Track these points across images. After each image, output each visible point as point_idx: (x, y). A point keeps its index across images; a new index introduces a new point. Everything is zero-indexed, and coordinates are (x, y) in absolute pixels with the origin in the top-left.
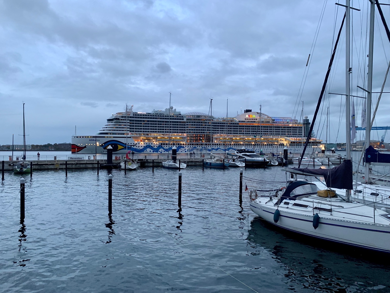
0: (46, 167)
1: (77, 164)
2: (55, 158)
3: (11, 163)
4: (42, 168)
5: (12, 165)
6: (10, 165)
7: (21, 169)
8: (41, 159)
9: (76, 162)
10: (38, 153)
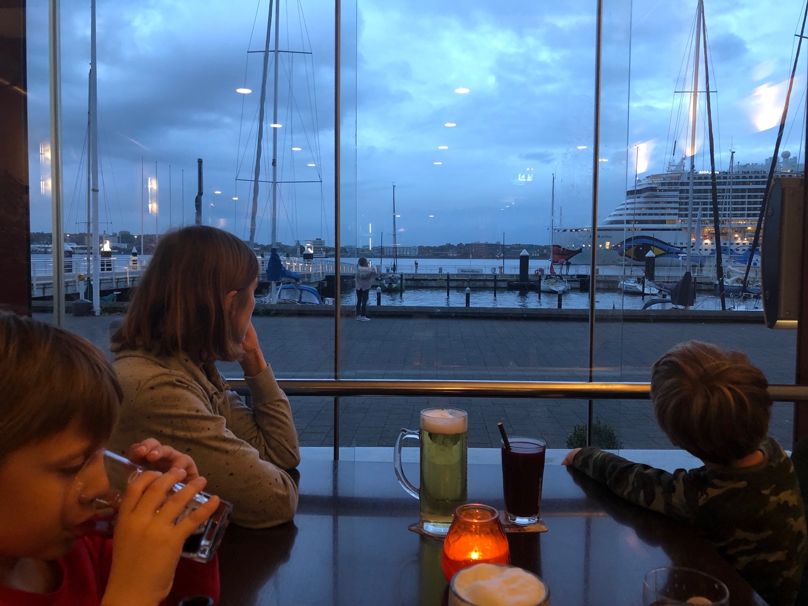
0: (425, 283)
1: (471, 280)
2: (441, 270)
3: (379, 275)
4: (420, 285)
5: (380, 279)
6: (377, 279)
7: (390, 284)
8: (419, 272)
9: (470, 276)
10: (416, 261)
